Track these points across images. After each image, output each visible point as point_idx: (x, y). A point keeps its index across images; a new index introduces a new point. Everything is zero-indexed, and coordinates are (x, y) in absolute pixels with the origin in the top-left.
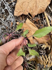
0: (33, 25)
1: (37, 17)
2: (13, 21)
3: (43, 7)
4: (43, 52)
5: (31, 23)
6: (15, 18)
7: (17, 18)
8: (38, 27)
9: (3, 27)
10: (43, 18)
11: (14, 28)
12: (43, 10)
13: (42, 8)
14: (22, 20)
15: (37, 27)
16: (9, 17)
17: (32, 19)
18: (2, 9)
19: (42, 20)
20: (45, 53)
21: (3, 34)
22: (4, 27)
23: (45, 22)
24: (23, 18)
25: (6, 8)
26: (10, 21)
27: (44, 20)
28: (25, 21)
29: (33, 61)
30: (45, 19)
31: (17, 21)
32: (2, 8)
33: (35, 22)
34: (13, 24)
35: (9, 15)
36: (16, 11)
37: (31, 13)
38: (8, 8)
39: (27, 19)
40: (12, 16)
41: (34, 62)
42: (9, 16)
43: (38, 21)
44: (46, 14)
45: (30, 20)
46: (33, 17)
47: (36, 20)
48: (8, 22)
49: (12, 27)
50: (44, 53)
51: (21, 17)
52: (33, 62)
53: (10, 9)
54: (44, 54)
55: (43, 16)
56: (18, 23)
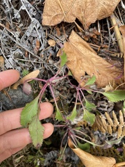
0: (85, 46)
1: (95, 28)
2: (40, 37)
3: (109, 5)
4: (107, 106)
5: (81, 43)
6: (45, 31)
7: (49, 30)
8: (96, 50)
9: (18, 51)
10: (107, 30)
11: (42, 53)
12: (109, 11)
13: (106, 7)
14: (61, 35)
15: (94, 52)
16: (32, 29)
17: (84, 34)
18: (15, 10)
19: (106, 34)
20: (112, 108)
21: (19, 68)
22: (21, 52)
23: (114, 39)
24: (62, 31)
25: (23, 7)
26: (34, 38)
27: (112, 34)
28: (68, 38)
29: (84, 125)
30: (112, 31)
31: (48, 38)
32: (13, 7)
33: (91, 40)
34: (41, 45)
35: (31, 25)
36: (47, 15)
37: (80, 19)
38: (27, 8)
40: (39, 25)
41: (87, 128)
42: (31, 27)
43: (98, 36)
44: (115, 21)
45: (79, 35)
46: (86, 28)
47: (92, 35)
48: (29, 41)
49: (39, 52)
50: (108, 108)
51: (58, 29)
52: (85, 128)
53: (31, 9)
54: (110, 110)
55: (108, 25)
56: (51, 43)
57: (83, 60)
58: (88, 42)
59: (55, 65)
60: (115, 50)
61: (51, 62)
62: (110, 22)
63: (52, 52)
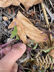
0: (26, 20)
1: (32, 10)
5: (24, 19)
6: (0, 11)
10: (39, 11)
14: (12, 13)
15: (32, 24)
17: (26, 13)
19: (39, 13)
23: (43, 17)
24: (12, 11)
28: (16, 15)
30: (42, 12)
33: (30, 17)
37: (23, 4)
39: (19, 11)
41: (29, 63)
43: (34, 15)
45: (23, 14)
46: (27, 9)
47: (30, 14)
51: (9, 9)
55: (40, 8)
56: (5, 18)
57: (26, 29)
58: (28, 18)
59: (9, 32)
60: (43, 23)
61: (6, 30)
62: (40, 6)
63: (6, 24)
